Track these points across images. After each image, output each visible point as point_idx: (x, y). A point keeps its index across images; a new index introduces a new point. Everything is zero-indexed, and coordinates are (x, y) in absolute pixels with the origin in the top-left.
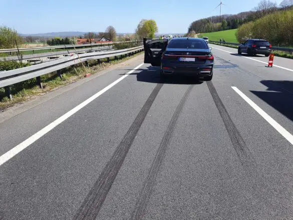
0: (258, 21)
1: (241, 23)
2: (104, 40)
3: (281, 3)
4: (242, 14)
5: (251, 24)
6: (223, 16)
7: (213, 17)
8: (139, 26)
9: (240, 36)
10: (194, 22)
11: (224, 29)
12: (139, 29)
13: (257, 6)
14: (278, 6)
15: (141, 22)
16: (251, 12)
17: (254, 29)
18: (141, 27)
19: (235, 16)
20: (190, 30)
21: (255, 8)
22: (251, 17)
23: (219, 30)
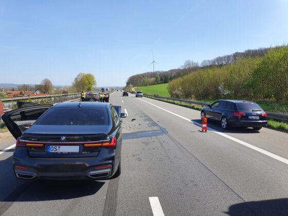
0: (185, 77)
1: (171, 79)
2: (38, 92)
3: (202, 63)
4: (172, 71)
5: (180, 80)
6: (156, 72)
7: (148, 73)
8: (76, 79)
9: (171, 90)
10: (131, 77)
11: (158, 84)
12: (76, 82)
13: (183, 65)
14: (200, 65)
15: (78, 76)
16: (179, 69)
17: (183, 84)
18: (79, 80)
19: (166, 72)
20: (128, 84)
21: (182, 66)
22: (179, 73)
23: (153, 84)
